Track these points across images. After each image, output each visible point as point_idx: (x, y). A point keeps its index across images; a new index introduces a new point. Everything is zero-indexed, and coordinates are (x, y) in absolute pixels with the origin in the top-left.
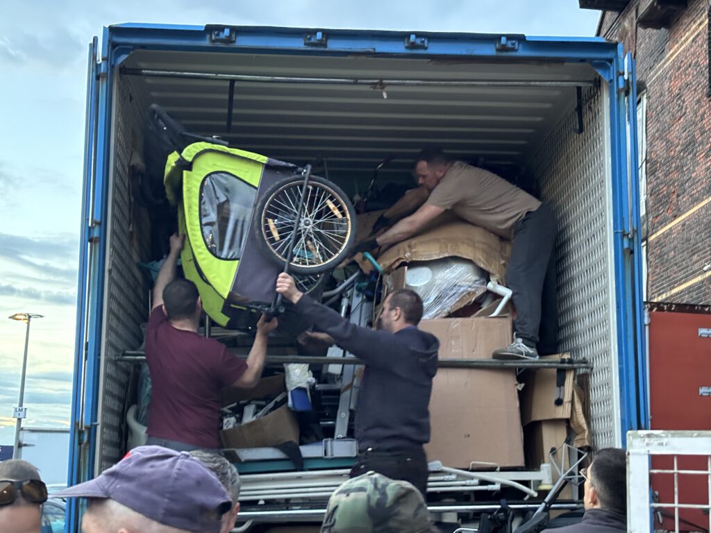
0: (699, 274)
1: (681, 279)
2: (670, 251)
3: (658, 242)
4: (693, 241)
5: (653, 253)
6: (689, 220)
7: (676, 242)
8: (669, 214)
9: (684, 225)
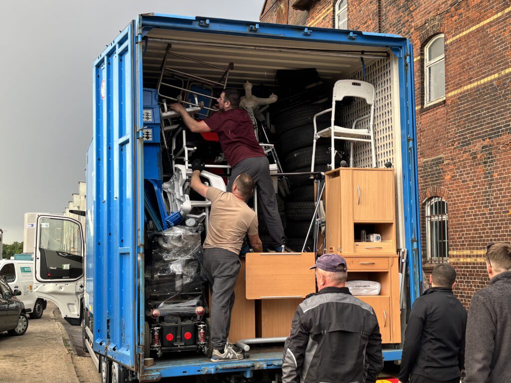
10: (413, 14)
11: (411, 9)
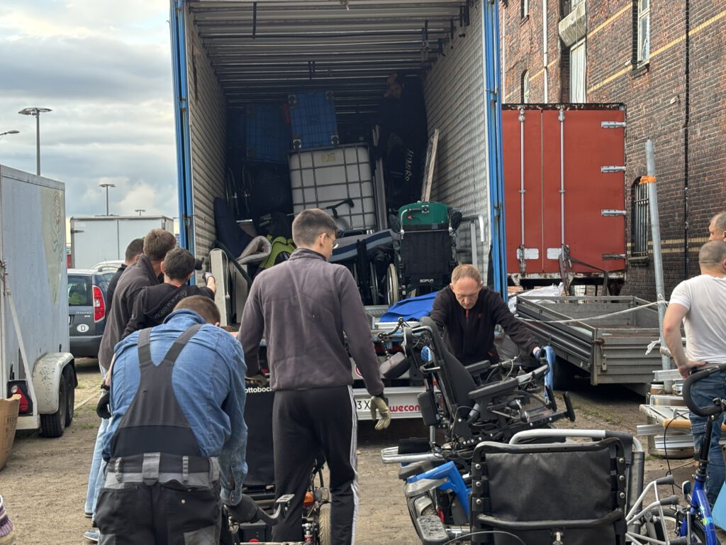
0: (623, 68)
1: (611, 71)
2: (603, 48)
3: (594, 39)
4: (619, 40)
5: (591, 49)
6: (616, 21)
7: (607, 40)
8: (602, 16)
9: (613, 25)
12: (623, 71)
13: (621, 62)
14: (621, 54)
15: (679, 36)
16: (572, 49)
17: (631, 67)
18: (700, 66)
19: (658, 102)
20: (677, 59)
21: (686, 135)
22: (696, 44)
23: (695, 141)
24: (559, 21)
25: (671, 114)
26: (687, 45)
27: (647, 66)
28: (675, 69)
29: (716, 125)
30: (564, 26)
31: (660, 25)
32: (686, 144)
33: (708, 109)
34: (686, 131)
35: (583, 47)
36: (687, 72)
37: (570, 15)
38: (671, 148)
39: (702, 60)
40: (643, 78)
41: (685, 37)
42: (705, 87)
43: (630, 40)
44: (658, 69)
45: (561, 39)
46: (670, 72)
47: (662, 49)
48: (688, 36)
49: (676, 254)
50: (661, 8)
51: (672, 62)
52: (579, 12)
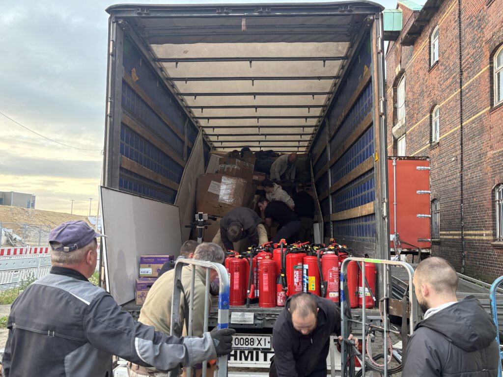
1: (418, 148)
2: (414, 137)
3: (410, 134)
4: (422, 132)
5: (408, 138)
6: (421, 124)
7: (416, 133)
9: (419, 126)
10: (484, 30)
11: (482, 26)
12: (425, 147)
13: (424, 143)
14: (423, 139)
15: (456, 126)
16: (399, 140)
17: (429, 145)
18: (469, 140)
19: (445, 161)
20: (456, 138)
21: (462, 177)
22: (467, 129)
23: (467, 180)
24: (392, 127)
25: (452, 166)
26: (461, 130)
27: (438, 143)
28: (454, 143)
29: (481, 170)
30: (394, 130)
31: (445, 122)
32: (462, 181)
33: (475, 162)
34: (462, 174)
35: (405, 138)
36: (461, 144)
37: (398, 124)
38: (452, 184)
39: (471, 137)
40: (435, 150)
41: (460, 126)
42: (473, 150)
43: (429, 132)
44: (444, 144)
45: (394, 136)
46: (451, 145)
47: (447, 134)
48: (462, 126)
49: (456, 239)
50: (445, 114)
51: (453, 140)
52: (402, 122)
